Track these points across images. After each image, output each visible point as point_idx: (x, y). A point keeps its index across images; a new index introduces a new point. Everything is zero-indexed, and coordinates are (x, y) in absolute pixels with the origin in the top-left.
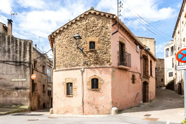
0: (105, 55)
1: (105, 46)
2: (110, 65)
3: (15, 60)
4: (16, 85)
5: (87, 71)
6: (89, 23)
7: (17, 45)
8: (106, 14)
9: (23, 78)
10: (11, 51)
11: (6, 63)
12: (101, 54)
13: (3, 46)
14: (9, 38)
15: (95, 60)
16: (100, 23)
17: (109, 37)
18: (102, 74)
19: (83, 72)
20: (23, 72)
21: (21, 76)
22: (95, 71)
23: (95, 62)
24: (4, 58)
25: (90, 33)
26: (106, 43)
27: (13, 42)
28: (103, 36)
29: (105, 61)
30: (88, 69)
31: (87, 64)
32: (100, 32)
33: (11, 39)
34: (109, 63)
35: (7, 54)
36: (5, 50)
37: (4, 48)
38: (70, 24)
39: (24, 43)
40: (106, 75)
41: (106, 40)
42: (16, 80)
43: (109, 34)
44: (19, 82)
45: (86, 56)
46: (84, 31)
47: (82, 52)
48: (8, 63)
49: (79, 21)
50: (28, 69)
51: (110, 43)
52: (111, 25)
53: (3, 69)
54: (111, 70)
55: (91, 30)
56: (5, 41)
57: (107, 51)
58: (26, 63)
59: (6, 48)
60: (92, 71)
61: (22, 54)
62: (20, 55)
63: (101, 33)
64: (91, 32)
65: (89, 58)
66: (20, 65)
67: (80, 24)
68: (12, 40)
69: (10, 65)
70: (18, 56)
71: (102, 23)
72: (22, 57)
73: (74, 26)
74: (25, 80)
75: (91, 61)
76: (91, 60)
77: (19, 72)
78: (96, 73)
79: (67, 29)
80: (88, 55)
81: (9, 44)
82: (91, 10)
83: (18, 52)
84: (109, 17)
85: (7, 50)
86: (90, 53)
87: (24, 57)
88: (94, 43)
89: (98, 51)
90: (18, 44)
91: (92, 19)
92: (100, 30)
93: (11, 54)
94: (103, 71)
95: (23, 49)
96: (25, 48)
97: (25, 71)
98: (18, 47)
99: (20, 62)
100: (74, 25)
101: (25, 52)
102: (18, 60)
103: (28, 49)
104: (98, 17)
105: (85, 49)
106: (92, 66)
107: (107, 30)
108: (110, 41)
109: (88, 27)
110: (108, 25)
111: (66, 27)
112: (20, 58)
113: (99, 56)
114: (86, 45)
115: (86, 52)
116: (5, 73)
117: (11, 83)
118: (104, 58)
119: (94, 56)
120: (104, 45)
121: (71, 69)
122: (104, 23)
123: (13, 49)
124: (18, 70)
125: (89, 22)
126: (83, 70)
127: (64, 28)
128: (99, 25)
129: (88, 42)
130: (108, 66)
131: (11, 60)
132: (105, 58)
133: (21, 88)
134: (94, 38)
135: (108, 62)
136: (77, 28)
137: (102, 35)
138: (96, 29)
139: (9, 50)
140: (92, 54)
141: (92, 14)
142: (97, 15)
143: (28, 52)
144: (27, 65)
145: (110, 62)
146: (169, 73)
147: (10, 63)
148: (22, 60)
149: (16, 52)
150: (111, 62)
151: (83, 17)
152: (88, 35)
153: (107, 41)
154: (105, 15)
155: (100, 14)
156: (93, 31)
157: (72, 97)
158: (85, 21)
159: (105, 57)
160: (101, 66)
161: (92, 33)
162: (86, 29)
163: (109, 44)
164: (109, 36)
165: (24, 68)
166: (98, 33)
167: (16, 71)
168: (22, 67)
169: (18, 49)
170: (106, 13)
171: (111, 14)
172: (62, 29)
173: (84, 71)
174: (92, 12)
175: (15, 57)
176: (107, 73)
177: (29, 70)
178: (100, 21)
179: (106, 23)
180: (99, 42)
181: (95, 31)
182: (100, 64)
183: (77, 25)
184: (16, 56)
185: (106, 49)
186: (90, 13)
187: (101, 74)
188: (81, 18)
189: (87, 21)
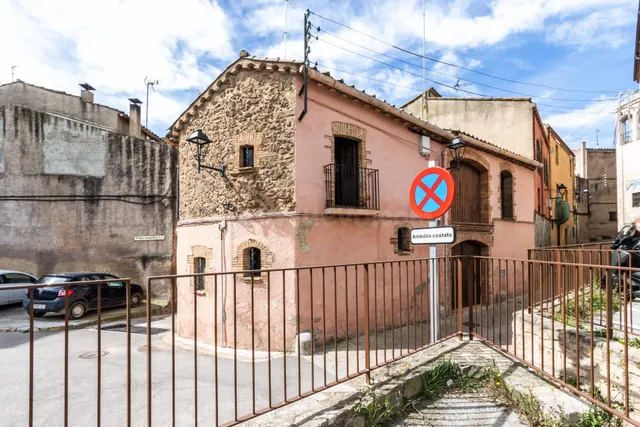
0: (279, 182)
1: (280, 156)
2: (292, 209)
3: (141, 193)
4: (144, 250)
5: (232, 228)
6: (239, 95)
7: (145, 156)
8: (279, 65)
9: (157, 234)
10: (134, 173)
11: (125, 201)
12: (267, 180)
13: (118, 162)
14: (128, 143)
15: (253, 198)
16: (266, 91)
17: (289, 130)
18: (270, 237)
19: (223, 230)
20: (158, 218)
21: (155, 229)
22: (251, 227)
23: (253, 202)
24: (119, 189)
25: (241, 124)
26: (283, 146)
27: (136, 152)
28: (274, 128)
29: (278, 198)
30: (235, 224)
31: (234, 210)
32: (267, 117)
33: (132, 146)
34: (289, 205)
35: (125, 179)
36: (121, 171)
37: (120, 165)
38: (199, 104)
39: (160, 151)
40: (281, 239)
41: (282, 137)
42: (144, 238)
43: (289, 119)
44: (150, 243)
45: (232, 185)
46: (228, 119)
47: (224, 176)
48: (127, 199)
49: (218, 92)
50: (169, 211)
51: (293, 146)
52: (296, 92)
53: (118, 215)
54: (294, 223)
55: (244, 114)
56: (121, 151)
57: (286, 171)
58: (164, 197)
59: (124, 167)
60: (245, 230)
61: (157, 176)
62: (152, 181)
63: (270, 120)
64: (245, 120)
65: (239, 193)
66: (152, 203)
67: (221, 100)
68: (135, 146)
69: (131, 205)
70: (148, 182)
71: (271, 91)
72: (156, 183)
73: (210, 107)
74: (162, 237)
75: (243, 200)
76: (244, 196)
77: (150, 220)
78: (253, 233)
79: (196, 116)
80: (236, 184)
81: (129, 157)
82: (242, 58)
83: (148, 174)
84: (288, 70)
85: (125, 171)
86: (241, 179)
87: (161, 183)
88: (252, 148)
89: (261, 172)
90: (148, 153)
91: (246, 83)
92: (267, 110)
93: (134, 179)
94: (273, 227)
95: (157, 165)
96: (162, 162)
97: (163, 217)
98: (148, 161)
99: (152, 197)
100: (210, 104)
101: (162, 173)
102: (148, 191)
103: (168, 165)
104: (260, 75)
105: (230, 167)
106: (247, 214)
107: (285, 110)
108: (293, 139)
109: (237, 107)
110: (288, 94)
111: (191, 111)
112: (152, 188)
113: (262, 184)
114: (231, 157)
115: (232, 175)
116: (120, 222)
117: (134, 246)
118: (275, 189)
119: (251, 184)
120: (275, 154)
121: (203, 223)
122: (276, 91)
123: (138, 167)
124: (148, 215)
125: (241, 92)
126: (223, 224)
127: (189, 116)
128: (266, 97)
129: (237, 149)
130: (285, 212)
131: (133, 192)
132: (278, 191)
133: (153, 258)
134: (251, 136)
135: (286, 203)
136: (216, 112)
137: (272, 126)
138: (257, 109)
139: (129, 169)
140: (246, 180)
141: (246, 69)
142: (258, 71)
143: (168, 171)
144: (166, 202)
145: (291, 201)
146: (634, 195)
147: (132, 200)
148: (156, 191)
149: (144, 172)
150: (295, 200)
151: (227, 82)
152: (236, 129)
153: (285, 142)
154: (276, 68)
155: (263, 67)
156: (250, 115)
157: (204, 295)
158: (232, 91)
159: (279, 187)
160: (269, 214)
161: (246, 123)
162: (231, 114)
163: (289, 149)
164: (289, 126)
165: (159, 210)
166: (262, 120)
167: (144, 217)
168: (157, 207)
169: (148, 167)
170: (277, 62)
171: (292, 63)
172: (184, 119)
173: (225, 228)
174: (245, 64)
175: (141, 185)
176: (283, 233)
177: (170, 215)
178: (267, 85)
179: (283, 89)
180: (262, 145)
181: (253, 117)
182: (265, 208)
183: (214, 103)
184: (144, 183)
185: (283, 164)
186: (240, 68)
187: (266, 234)
188: (221, 84)
189: (235, 91)
